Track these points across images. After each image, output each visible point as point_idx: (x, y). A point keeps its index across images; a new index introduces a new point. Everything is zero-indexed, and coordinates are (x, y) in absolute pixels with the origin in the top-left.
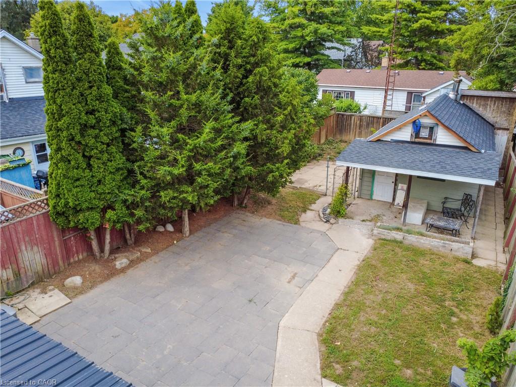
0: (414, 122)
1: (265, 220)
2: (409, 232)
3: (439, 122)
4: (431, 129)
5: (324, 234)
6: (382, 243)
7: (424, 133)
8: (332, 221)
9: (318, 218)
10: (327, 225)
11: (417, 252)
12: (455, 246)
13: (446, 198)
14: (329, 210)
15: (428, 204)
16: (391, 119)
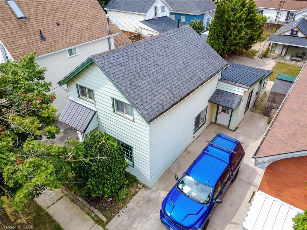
0: (292, 30)
2: (286, 61)
3: (299, 30)
4: (297, 32)
6: (278, 63)
7: (294, 33)
8: (263, 58)
9: (258, 58)
10: (262, 60)
11: (288, 65)
12: (298, 64)
13: (298, 53)
14: (262, 56)
16: (283, 25)
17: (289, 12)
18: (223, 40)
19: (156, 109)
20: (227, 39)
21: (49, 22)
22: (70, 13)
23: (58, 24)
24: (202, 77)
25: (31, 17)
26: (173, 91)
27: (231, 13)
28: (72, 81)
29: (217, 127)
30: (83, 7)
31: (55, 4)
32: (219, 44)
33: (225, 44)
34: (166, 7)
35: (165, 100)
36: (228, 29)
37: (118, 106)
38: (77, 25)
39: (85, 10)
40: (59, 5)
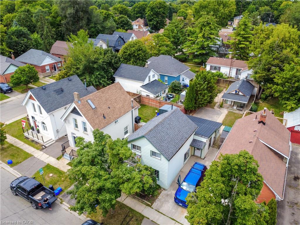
0: (236, 90)
1: (208, 108)
2: (234, 110)
4: (239, 92)
5: (219, 110)
6: (229, 112)
7: (237, 92)
8: (220, 108)
9: (217, 108)
11: (235, 113)
12: (241, 112)
14: (219, 106)
15: (238, 105)
17: (237, 69)
18: (195, 101)
19: (171, 155)
20: (197, 101)
21: (105, 108)
22: (113, 100)
23: (109, 108)
24: (187, 137)
25: (98, 107)
26: (176, 145)
27: (198, 86)
28: (130, 142)
29: (195, 157)
32: (193, 104)
33: (195, 103)
34: (155, 74)
35: (173, 150)
36: (197, 94)
37: (153, 154)
38: (117, 106)
40: (108, 97)
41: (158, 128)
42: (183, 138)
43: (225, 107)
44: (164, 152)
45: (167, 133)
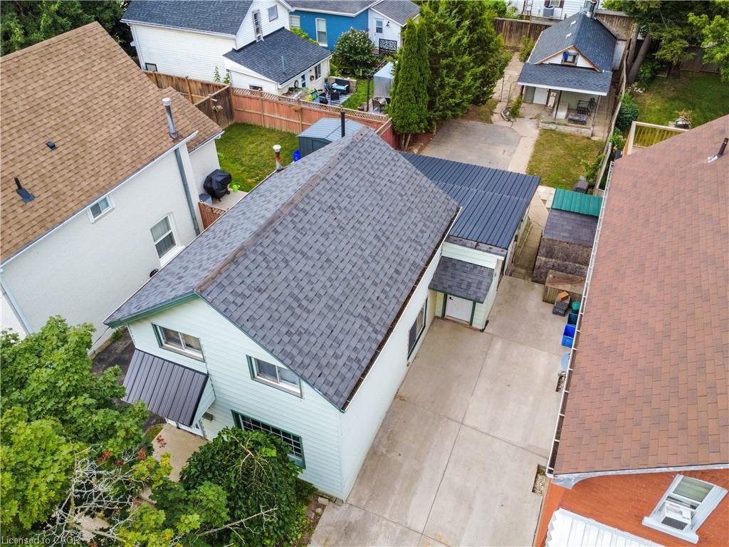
0: (565, 53)
1: (472, 122)
2: (559, 124)
3: (579, 52)
4: (575, 57)
5: (510, 128)
6: (545, 132)
7: (570, 59)
8: (512, 120)
9: (502, 119)
10: (509, 123)
11: (564, 135)
12: (583, 130)
13: (580, 101)
14: (508, 113)
15: (569, 105)
18: (427, 99)
19: (349, 375)
20: (435, 95)
21: (28, 148)
22: (72, 108)
23: (53, 147)
24: (418, 261)
26: (370, 316)
27: (439, 35)
29: (448, 325)
30: (99, 83)
31: (30, 93)
32: (421, 109)
33: (431, 105)
34: (279, 7)
35: (360, 346)
36: (435, 71)
38: (97, 135)
39: (105, 91)
40: (41, 94)
41: (281, 237)
42: (400, 268)
43: (528, 115)
44: (314, 364)
45: (324, 258)
